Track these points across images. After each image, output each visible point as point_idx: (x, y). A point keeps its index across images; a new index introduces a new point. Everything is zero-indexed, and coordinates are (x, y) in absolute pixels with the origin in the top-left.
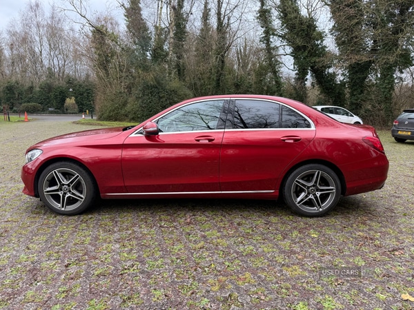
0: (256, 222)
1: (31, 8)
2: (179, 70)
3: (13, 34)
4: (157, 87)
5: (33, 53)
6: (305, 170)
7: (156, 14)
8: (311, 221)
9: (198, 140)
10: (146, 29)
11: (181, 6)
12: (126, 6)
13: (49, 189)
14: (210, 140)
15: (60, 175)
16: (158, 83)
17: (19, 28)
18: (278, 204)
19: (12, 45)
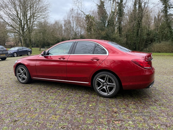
1: (71, 11)
3: (65, 21)
6: (102, 74)
7: (110, 8)
10: (106, 13)
12: (99, 5)
13: (18, 74)
14: (64, 59)
15: (21, 70)
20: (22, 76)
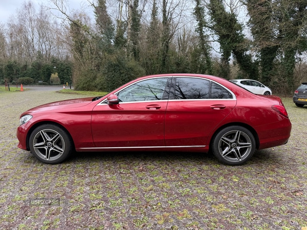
0: (192, 169)
1: (26, 7)
2: (135, 53)
3: (13, 26)
4: (118, 66)
5: (27, 40)
6: (229, 130)
7: (117, 12)
8: (233, 168)
9: (149, 108)
10: (110, 22)
11: (136, 5)
12: (95, 5)
13: (37, 145)
14: (157, 108)
15: (45, 134)
16: (119, 62)
17: (16, 22)
18: (208, 156)
19: (11, 34)
20: (49, 148)
